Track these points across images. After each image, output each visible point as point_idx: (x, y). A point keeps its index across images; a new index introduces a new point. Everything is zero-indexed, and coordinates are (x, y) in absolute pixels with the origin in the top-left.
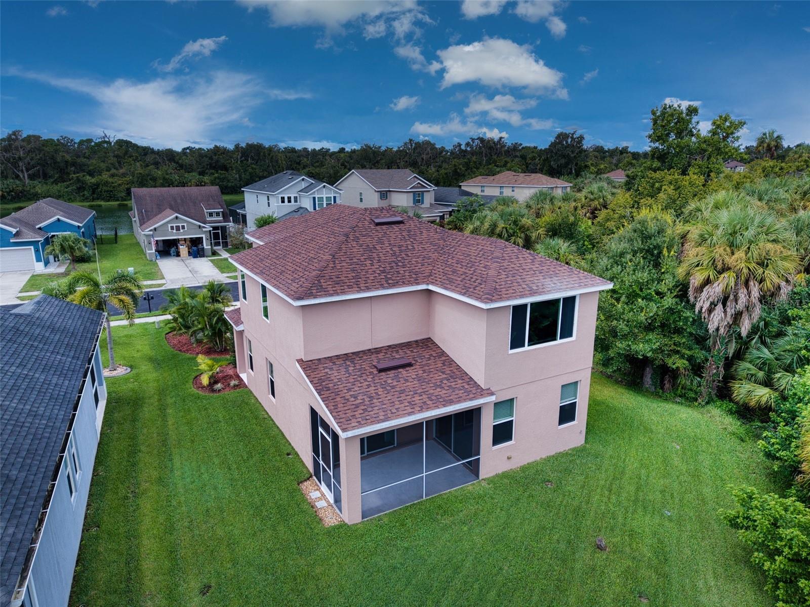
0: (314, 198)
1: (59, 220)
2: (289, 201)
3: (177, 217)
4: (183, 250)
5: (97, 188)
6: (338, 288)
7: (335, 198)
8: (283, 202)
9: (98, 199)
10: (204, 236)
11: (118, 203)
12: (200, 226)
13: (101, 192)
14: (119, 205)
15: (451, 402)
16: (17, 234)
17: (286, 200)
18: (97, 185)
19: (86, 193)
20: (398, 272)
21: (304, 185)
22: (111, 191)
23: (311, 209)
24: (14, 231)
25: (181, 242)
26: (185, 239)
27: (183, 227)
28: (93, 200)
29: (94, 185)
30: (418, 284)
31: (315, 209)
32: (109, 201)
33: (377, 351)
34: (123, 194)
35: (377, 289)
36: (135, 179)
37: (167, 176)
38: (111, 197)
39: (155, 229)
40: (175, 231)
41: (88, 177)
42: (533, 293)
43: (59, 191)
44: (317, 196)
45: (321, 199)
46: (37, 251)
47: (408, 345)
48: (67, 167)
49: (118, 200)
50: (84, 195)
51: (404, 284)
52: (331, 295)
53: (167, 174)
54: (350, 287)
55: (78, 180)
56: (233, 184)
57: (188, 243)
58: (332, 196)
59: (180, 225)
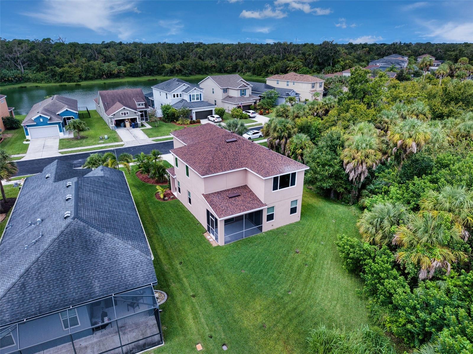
0: (190, 95)
1: (67, 110)
2: (177, 96)
3: (124, 109)
4: (128, 124)
5: (63, 75)
6: (215, 170)
7: (200, 94)
8: (174, 97)
9: (64, 81)
10: (137, 117)
11: (75, 83)
12: (135, 113)
13: (65, 77)
14: (76, 85)
15: (253, 208)
16: (50, 119)
17: (176, 96)
18: (63, 73)
19: (57, 78)
20: (235, 163)
21: (184, 88)
22: (71, 77)
23: (189, 101)
24: (49, 118)
25: (126, 120)
26: (128, 119)
27: (127, 113)
28: (61, 82)
29: (61, 73)
30: (242, 167)
31: (191, 101)
32: (70, 82)
33: (228, 190)
34: (78, 78)
35: (228, 170)
36: (83, 69)
37: (101, 68)
38: (71, 80)
39: (114, 115)
40: (123, 115)
41: (57, 68)
42: (280, 173)
43: (42, 77)
44: (191, 94)
45: (194, 95)
46: (60, 127)
47: (239, 188)
48: (44, 62)
49: (75, 82)
50: (56, 79)
51: (238, 168)
52: (214, 173)
53: (101, 66)
54: (219, 170)
55: (52, 70)
56: (138, 71)
57: (130, 120)
58: (199, 94)
59: (126, 112)
